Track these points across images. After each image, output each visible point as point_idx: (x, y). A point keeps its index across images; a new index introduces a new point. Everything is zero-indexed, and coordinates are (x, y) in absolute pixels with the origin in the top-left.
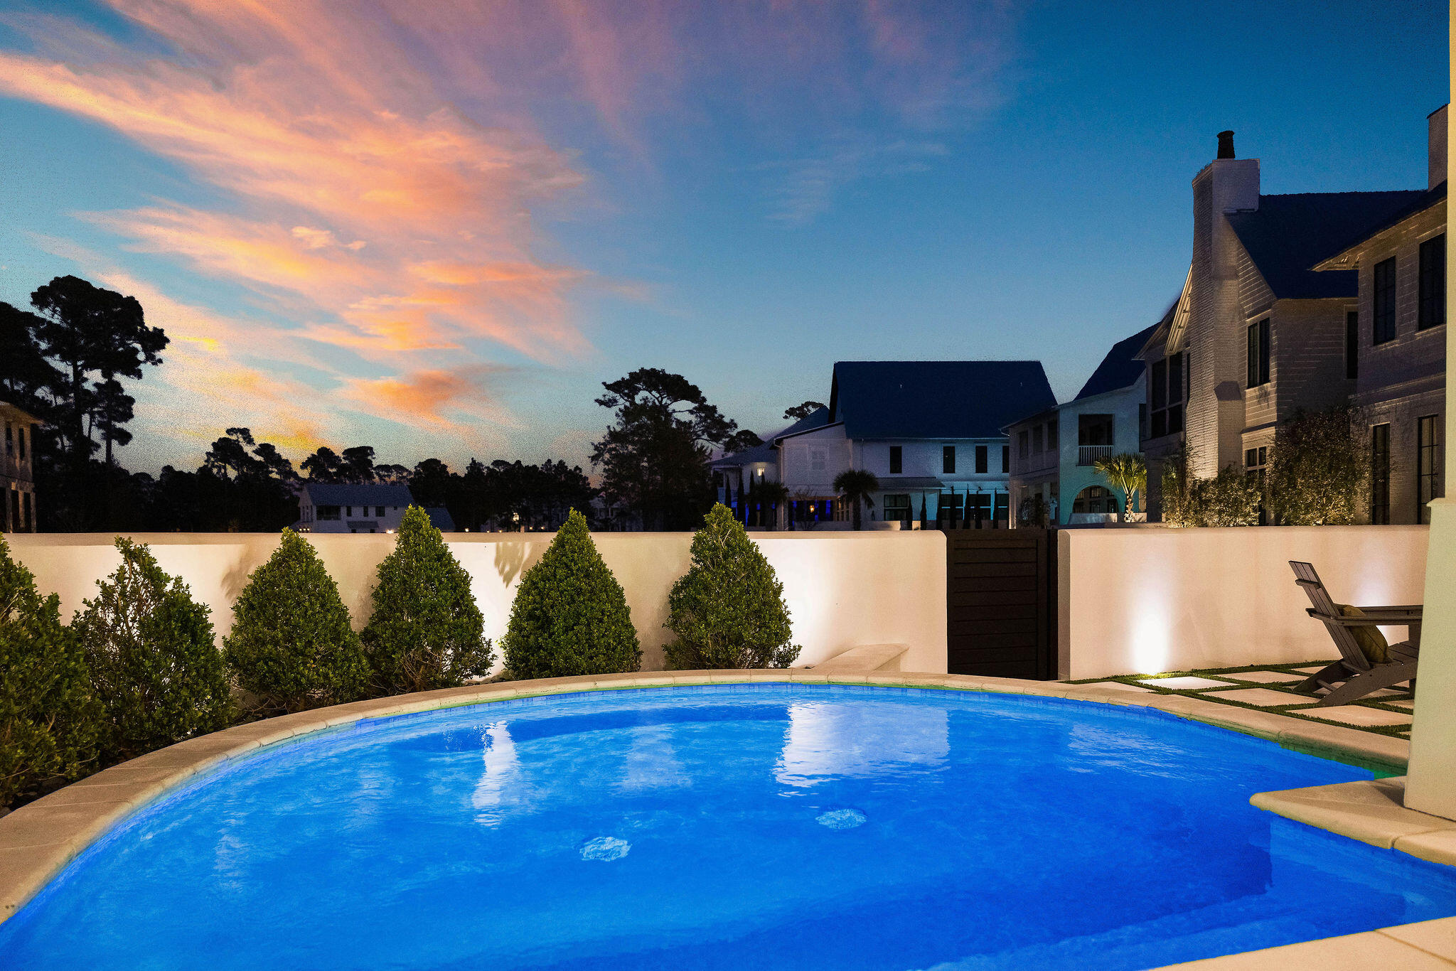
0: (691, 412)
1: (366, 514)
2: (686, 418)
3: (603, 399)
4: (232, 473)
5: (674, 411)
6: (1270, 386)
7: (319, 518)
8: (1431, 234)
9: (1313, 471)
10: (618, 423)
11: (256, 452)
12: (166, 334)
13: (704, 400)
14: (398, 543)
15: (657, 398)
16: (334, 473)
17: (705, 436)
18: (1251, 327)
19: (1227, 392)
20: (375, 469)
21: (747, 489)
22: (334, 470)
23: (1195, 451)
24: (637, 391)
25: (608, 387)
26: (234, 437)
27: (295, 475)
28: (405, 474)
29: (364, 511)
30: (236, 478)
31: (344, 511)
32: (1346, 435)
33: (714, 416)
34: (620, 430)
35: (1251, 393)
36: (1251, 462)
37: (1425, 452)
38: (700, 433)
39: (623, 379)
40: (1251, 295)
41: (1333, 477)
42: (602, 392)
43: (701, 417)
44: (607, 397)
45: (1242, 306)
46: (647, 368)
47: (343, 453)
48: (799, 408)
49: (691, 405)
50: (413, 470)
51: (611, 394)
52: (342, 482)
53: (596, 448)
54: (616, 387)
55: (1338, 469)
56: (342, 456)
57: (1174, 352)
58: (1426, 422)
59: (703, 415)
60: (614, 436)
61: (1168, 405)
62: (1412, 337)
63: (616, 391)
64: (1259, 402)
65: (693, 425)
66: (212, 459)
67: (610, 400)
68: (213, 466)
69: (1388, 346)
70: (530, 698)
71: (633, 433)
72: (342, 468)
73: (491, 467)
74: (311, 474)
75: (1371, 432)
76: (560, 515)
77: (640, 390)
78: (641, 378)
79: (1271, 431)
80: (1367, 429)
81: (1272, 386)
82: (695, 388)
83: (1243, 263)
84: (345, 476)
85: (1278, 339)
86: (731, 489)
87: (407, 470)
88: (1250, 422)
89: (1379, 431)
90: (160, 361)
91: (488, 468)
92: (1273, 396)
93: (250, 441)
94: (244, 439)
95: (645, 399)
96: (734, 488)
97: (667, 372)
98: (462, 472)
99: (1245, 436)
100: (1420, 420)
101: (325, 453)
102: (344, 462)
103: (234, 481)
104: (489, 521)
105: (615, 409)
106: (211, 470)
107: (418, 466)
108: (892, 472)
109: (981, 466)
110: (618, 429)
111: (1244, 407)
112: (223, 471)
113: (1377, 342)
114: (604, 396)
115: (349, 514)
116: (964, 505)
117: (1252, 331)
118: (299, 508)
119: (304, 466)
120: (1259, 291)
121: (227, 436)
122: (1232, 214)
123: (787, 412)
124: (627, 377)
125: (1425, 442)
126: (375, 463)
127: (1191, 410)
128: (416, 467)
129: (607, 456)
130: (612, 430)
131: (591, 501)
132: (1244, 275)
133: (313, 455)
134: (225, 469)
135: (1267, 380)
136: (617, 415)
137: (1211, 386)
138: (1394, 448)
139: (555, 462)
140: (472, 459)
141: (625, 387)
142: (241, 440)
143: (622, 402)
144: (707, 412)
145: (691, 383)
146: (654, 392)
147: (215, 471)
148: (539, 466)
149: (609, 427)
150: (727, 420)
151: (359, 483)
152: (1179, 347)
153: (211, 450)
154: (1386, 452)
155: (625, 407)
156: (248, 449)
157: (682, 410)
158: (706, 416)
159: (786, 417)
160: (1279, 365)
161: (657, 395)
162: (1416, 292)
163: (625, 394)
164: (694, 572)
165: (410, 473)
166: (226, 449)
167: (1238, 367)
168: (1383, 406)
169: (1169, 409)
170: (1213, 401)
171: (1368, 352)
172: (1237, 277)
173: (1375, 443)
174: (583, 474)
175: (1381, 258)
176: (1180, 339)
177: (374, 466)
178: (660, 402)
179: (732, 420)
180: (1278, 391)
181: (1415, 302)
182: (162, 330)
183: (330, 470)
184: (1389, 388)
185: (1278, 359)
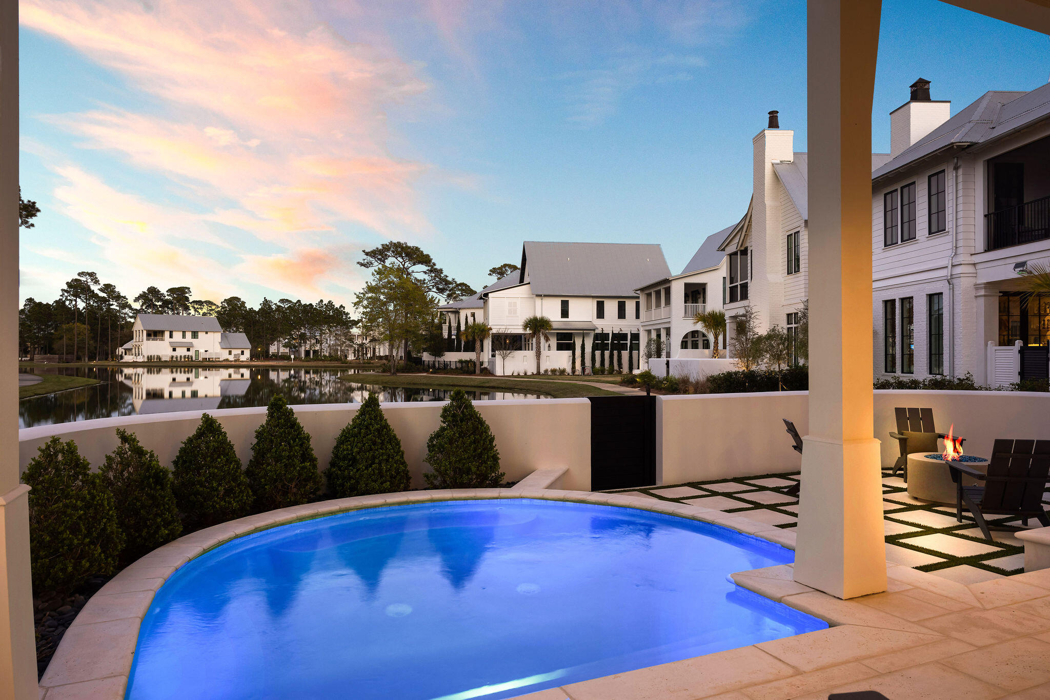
0: (425, 273)
1: (184, 337)
2: (421, 276)
3: (363, 262)
4: (81, 305)
5: (413, 272)
6: (800, 276)
7: (148, 339)
10: (374, 280)
11: (101, 290)
12: (37, 205)
13: (434, 264)
14: (268, 417)
15: (401, 263)
16: (160, 305)
17: (435, 290)
18: (789, 236)
20: (191, 303)
21: (463, 328)
22: (160, 303)
23: (754, 315)
24: (386, 257)
25: (367, 254)
26: (83, 279)
27: (130, 307)
28: (214, 307)
29: (183, 335)
30: (84, 308)
31: (167, 334)
33: (440, 276)
34: (375, 284)
36: (790, 321)
38: (431, 287)
39: (377, 248)
40: (789, 216)
42: (362, 257)
43: (432, 277)
44: (366, 261)
46: (395, 241)
47: (167, 291)
48: (499, 268)
49: (424, 268)
50: (220, 305)
51: (369, 259)
52: (165, 312)
53: (358, 297)
54: (373, 254)
56: (166, 294)
57: (744, 247)
59: (433, 275)
60: (371, 289)
61: (739, 282)
63: (372, 257)
65: (426, 281)
66: (66, 294)
67: (367, 263)
68: (67, 299)
70: (347, 510)
71: (384, 287)
72: (166, 303)
73: (278, 304)
74: (142, 306)
76: (329, 340)
77: (389, 256)
78: (390, 248)
82: (428, 256)
84: (168, 308)
86: (452, 325)
87: (215, 305)
90: (32, 225)
91: (275, 304)
92: (803, 282)
93: (97, 282)
94: (92, 280)
95: (393, 263)
96: (454, 325)
97: (409, 245)
98: (257, 308)
101: (153, 291)
102: (167, 297)
103: (82, 310)
104: (276, 343)
105: (371, 270)
106: (64, 302)
107: (224, 302)
108: (562, 317)
109: (622, 314)
110: (374, 284)
112: (74, 303)
114: (364, 260)
115: (171, 336)
116: (610, 341)
117: (789, 239)
118: (133, 331)
119: (136, 300)
120: (793, 214)
121: (79, 278)
122: (776, 165)
123: (491, 271)
124: (380, 247)
126: (191, 299)
128: (222, 303)
129: (365, 303)
130: (370, 284)
131: (351, 330)
133: (144, 292)
134: (76, 301)
135: (798, 271)
136: (373, 274)
139: (325, 302)
140: (265, 298)
141: (379, 254)
142: (89, 280)
143: (377, 265)
144: (436, 272)
145: (425, 253)
146: (399, 259)
147: (67, 303)
148: (314, 304)
149: (367, 282)
150: (449, 279)
151: (178, 314)
153: (65, 287)
155: (379, 268)
156: (95, 288)
157: (419, 272)
158: (435, 276)
159: (490, 274)
161: (401, 260)
163: (379, 259)
164: (443, 429)
165: (218, 307)
166: (77, 287)
169: (740, 285)
174: (346, 310)
177: (190, 301)
178: (404, 265)
179: (454, 279)
182: (34, 203)
183: (157, 303)
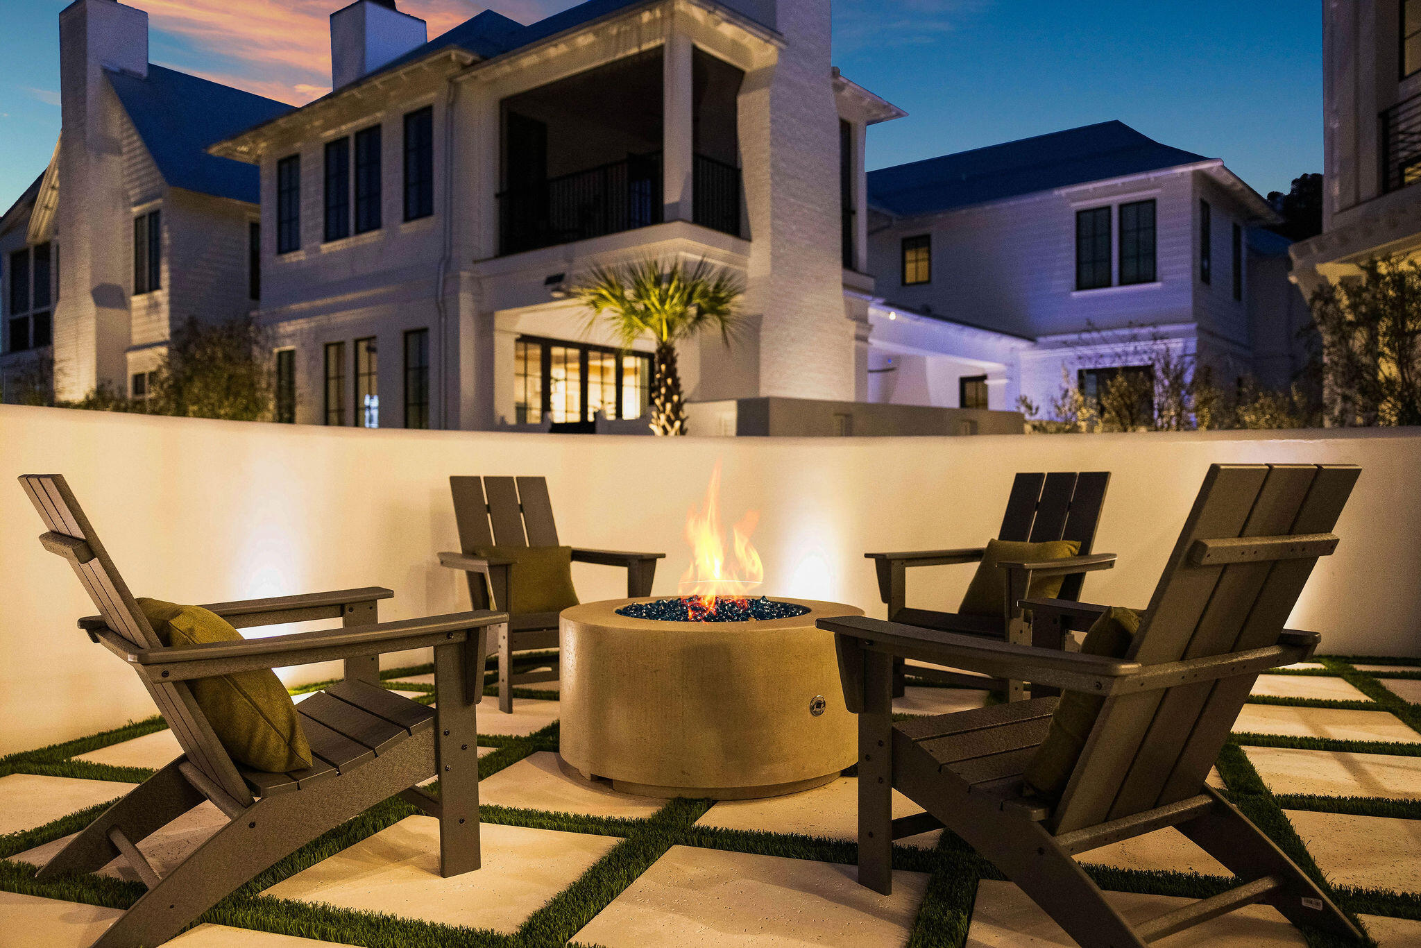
6: (162, 295)
8: (336, 133)
9: (208, 397)
18: (139, 219)
19: (108, 297)
32: (249, 357)
35: (138, 301)
36: (139, 389)
37: (332, 384)
40: (138, 179)
41: (231, 406)
45: (127, 191)
55: (237, 395)
57: (41, 239)
58: (332, 350)
61: (31, 312)
62: (318, 250)
64: (148, 314)
69: (292, 258)
75: (275, 359)
79: (164, 350)
80: (271, 352)
81: (163, 295)
83: (128, 137)
85: (171, 238)
88: (137, 339)
89: (285, 357)
92: (165, 308)
99: (131, 356)
100: (327, 346)
111: (129, 319)
113: (281, 251)
117: (139, 224)
120: (147, 175)
122: (113, 73)
125: (332, 373)
127: (61, 317)
132: (129, 152)
135: (158, 287)
137: (86, 287)
138: (301, 378)
152: (47, 232)
154: (291, 382)
160: (172, 270)
162: (321, 198)
167: (122, 269)
168: (287, 328)
169: (35, 316)
170: (89, 306)
171: (270, 261)
172: (120, 153)
173: (279, 371)
175: (284, 153)
176: (48, 224)
180: (171, 302)
181: (320, 208)
184: (295, 307)
185: (171, 262)
